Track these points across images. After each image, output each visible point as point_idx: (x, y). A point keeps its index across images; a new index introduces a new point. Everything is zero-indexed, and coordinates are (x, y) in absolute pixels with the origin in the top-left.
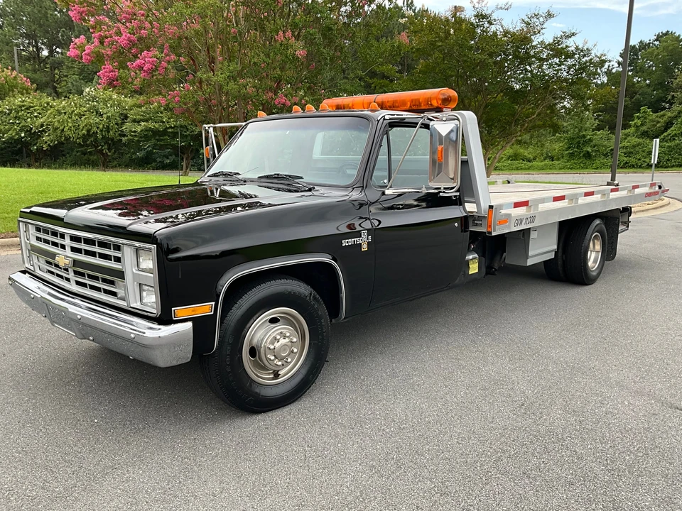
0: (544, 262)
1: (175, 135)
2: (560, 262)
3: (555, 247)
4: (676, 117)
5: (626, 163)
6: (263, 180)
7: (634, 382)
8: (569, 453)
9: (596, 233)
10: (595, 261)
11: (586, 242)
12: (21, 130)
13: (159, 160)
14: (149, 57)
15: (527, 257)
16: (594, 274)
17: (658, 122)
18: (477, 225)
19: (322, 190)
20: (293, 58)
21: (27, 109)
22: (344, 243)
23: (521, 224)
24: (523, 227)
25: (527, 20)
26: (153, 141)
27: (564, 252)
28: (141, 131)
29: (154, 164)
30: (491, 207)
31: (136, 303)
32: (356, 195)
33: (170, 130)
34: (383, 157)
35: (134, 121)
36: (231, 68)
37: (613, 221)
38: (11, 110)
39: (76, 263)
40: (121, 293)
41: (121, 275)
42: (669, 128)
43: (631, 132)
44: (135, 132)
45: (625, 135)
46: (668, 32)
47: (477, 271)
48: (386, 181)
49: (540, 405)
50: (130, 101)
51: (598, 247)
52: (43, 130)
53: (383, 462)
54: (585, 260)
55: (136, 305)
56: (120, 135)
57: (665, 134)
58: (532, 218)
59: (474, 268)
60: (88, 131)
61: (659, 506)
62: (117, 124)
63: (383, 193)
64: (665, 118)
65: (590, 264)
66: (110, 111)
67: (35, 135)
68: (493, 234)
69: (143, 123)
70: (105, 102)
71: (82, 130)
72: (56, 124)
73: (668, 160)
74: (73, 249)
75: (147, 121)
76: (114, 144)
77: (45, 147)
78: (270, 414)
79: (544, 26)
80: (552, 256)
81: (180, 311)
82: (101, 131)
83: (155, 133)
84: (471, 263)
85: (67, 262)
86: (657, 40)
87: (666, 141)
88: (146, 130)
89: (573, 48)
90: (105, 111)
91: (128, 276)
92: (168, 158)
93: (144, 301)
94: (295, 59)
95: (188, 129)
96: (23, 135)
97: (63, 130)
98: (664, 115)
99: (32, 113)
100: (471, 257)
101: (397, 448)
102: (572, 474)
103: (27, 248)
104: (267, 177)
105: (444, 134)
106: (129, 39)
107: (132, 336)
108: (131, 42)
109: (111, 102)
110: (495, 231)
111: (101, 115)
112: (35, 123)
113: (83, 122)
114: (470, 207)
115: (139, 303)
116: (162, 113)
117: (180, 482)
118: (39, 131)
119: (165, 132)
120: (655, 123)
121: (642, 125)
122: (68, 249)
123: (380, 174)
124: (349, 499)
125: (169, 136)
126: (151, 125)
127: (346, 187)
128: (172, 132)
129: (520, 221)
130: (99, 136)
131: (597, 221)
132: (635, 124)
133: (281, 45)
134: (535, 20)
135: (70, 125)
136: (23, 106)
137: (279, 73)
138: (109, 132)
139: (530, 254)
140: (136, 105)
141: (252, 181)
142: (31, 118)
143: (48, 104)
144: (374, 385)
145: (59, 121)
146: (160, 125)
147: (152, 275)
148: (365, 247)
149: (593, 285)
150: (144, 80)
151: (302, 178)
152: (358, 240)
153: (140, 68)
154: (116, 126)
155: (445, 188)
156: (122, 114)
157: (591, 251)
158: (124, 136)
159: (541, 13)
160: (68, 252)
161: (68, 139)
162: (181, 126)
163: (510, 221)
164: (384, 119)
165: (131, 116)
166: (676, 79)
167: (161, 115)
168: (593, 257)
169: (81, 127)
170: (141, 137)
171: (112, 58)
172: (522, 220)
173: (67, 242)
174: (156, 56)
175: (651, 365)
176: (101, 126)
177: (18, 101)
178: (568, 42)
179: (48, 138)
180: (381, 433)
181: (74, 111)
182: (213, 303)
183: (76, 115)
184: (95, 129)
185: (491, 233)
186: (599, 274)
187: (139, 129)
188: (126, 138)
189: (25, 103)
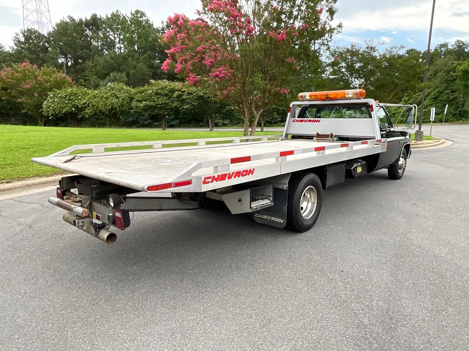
1: (161, 108)
12: (73, 107)
13: (141, 122)
21: (75, 95)
26: (149, 112)
33: (159, 106)
35: (138, 101)
38: (66, 96)
44: (139, 107)
50: (133, 91)
52: (85, 107)
56: (129, 109)
60: (112, 107)
62: (127, 103)
66: (122, 95)
67: (82, 109)
69: (144, 102)
70: (120, 91)
71: (109, 106)
72: (94, 103)
75: (146, 101)
77: (87, 116)
82: (119, 107)
83: (151, 107)
88: (146, 106)
90: (120, 96)
95: (168, 105)
96: (73, 109)
97: (98, 106)
99: (77, 97)
109: (123, 91)
111: (118, 98)
112: (81, 103)
113: (109, 102)
118: (82, 107)
119: (156, 107)
120: (415, 99)
121: (409, 100)
125: (158, 109)
126: (148, 103)
130: (118, 109)
135: (102, 103)
136: (73, 93)
138: (123, 107)
140: (138, 92)
142: (77, 100)
143: (86, 92)
145: (95, 102)
146: (153, 103)
154: (127, 104)
156: (129, 97)
158: (132, 109)
161: (101, 111)
162: (165, 104)
165: (136, 97)
169: (108, 105)
170: (142, 110)
176: (119, 104)
177: (69, 90)
179: (89, 111)
181: (103, 96)
183: (105, 98)
184: (116, 106)
187: (142, 105)
188: (133, 110)
189: (74, 92)
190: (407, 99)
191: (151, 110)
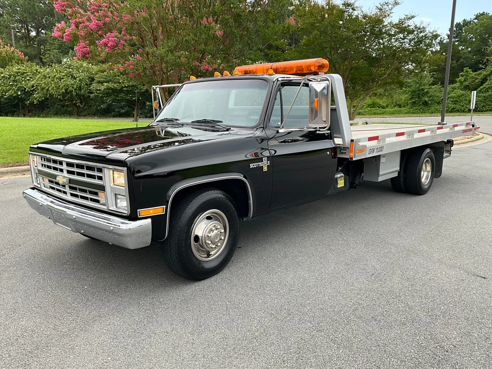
0: (391, 179)
1: (128, 92)
2: (402, 179)
3: (398, 168)
4: (489, 75)
5: (453, 108)
6: (194, 124)
7: (450, 260)
8: (403, 305)
9: (427, 159)
10: (427, 178)
11: (420, 164)
12: (18, 90)
13: (117, 110)
14: (112, 37)
15: (378, 175)
16: (426, 187)
17: (477, 79)
18: (342, 153)
19: (236, 130)
20: (214, 36)
21: (22, 74)
22: (252, 166)
23: (373, 152)
24: (375, 154)
25: (380, 7)
26: (113, 97)
27: (405, 172)
28: (104, 89)
29: (113, 113)
30: (352, 141)
31: (113, 207)
32: (258, 133)
33: (125, 89)
34: (277, 107)
35: (99, 82)
36: (169, 44)
37: (439, 150)
38: (10, 76)
39: (71, 181)
40: (102, 200)
41: (102, 188)
42: (484, 83)
43: (457, 86)
44: (100, 90)
45: (453, 88)
46: (484, 12)
47: (343, 185)
48: (279, 123)
49: (385, 274)
50: (95, 68)
51: (429, 168)
52: (33, 90)
53: (279, 311)
54: (419, 178)
55: (113, 208)
56: (89, 93)
57: (482, 87)
58: (381, 149)
59: (341, 184)
60: (66, 90)
61: (462, 337)
62: (86, 84)
63: (278, 132)
64: (482, 76)
65: (423, 180)
66: (82, 75)
67: (29, 94)
68: (354, 160)
69: (105, 84)
70: (78, 69)
71: (62, 89)
72: (43, 85)
73: (484, 106)
74: (69, 172)
75: (108, 82)
76: (85, 99)
77: (35, 102)
78: (203, 282)
79: (392, 11)
80: (396, 175)
81: (142, 212)
82: (75, 90)
83: (114, 91)
84: (339, 180)
85: (65, 180)
86: (476, 19)
87: (482, 93)
88: (108, 89)
89: (413, 27)
90: (78, 75)
91: (108, 189)
92: (123, 109)
93: (118, 206)
94: (215, 37)
95: (137, 88)
96: (19, 93)
97: (48, 89)
98: (480, 74)
99: (25, 77)
100: (339, 176)
101: (288, 302)
102: (405, 318)
103: (35, 172)
104: (198, 122)
105: (319, 90)
106: (97, 25)
107: (112, 228)
108: (98, 26)
109: (82, 69)
110: (355, 157)
111: (75, 78)
112: (28, 85)
113: (62, 84)
114: (338, 141)
115: (115, 207)
116: (118, 76)
117: (145, 325)
118: (31, 91)
119: (121, 90)
120: (474, 79)
121: (465, 81)
122: (65, 172)
123: (275, 119)
124: (256, 334)
125: (124, 93)
126: (111, 85)
127: (252, 128)
128: (126, 90)
129: (372, 150)
130: (74, 94)
131: (428, 150)
132: (460, 80)
133: (205, 27)
134: (386, 7)
135: (53, 86)
136: (19, 72)
137: (204, 47)
138: (81, 90)
139: (381, 173)
140: (100, 71)
141: (187, 124)
142: (25, 81)
143: (37, 70)
144: (272, 262)
145: (45, 83)
146: (117, 85)
147: (124, 188)
148: (265, 169)
149: (425, 195)
150: (108, 53)
151: (222, 122)
152: (261, 164)
153: (106, 45)
154: (86, 86)
155: (319, 128)
156: (90, 77)
157: (424, 171)
158: (92, 93)
159: (390, 2)
160: (65, 174)
161: (51, 96)
162: (132, 86)
163: (366, 150)
164: (278, 81)
165: (97, 78)
166: (490, 47)
167: (118, 78)
168: (425, 176)
169: (61, 87)
170: (104, 94)
171: (84, 38)
172: (374, 150)
173: (64, 167)
174: (116, 37)
175: (462, 248)
176: (75, 86)
177: (15, 69)
178: (410, 23)
179: (38, 95)
180: (277, 293)
181: (55, 76)
182: (165, 206)
183: (57, 78)
184: (71, 89)
185: (352, 159)
186: (429, 187)
187: (102, 88)
188: (93, 95)
189: (20, 70)
190: (462, 79)
191: (116, 94)
